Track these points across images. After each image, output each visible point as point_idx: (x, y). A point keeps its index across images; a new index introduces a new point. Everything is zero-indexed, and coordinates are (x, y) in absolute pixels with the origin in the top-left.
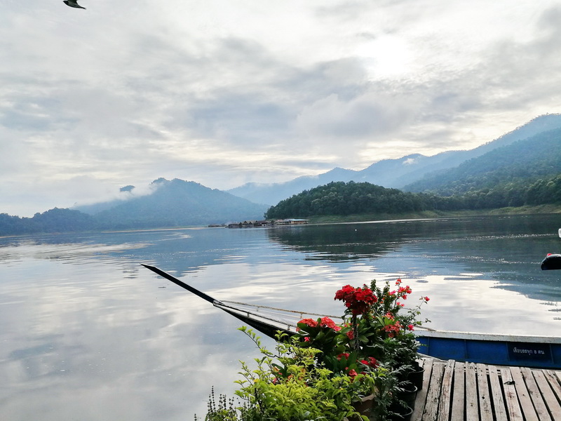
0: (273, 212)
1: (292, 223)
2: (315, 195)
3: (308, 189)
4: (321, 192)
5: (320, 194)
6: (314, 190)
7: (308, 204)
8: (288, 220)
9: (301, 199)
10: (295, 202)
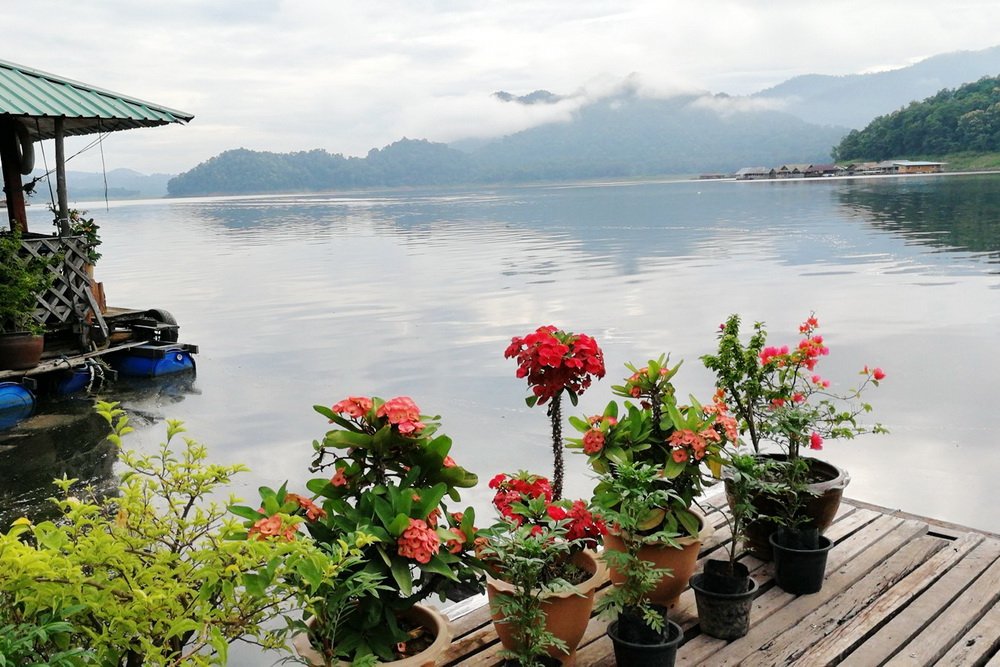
0: (856, 143)
1: (900, 170)
2: (969, 100)
3: (954, 84)
4: (989, 92)
5: (984, 99)
6: (971, 89)
7: (949, 121)
8: (891, 163)
9: (931, 112)
10: (915, 119)
